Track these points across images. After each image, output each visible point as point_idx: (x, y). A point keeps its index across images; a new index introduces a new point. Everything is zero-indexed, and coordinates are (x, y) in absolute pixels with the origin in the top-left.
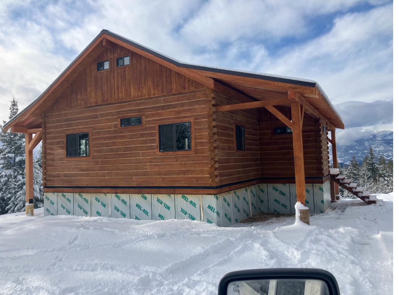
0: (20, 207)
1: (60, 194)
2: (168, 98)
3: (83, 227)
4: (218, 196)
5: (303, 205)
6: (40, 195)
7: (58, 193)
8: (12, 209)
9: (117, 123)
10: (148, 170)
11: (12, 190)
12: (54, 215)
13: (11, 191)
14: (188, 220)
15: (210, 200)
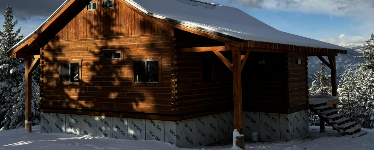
0: (15, 122)
1: (55, 114)
2: (142, 38)
3: (71, 143)
4: (179, 123)
5: (239, 133)
6: (35, 110)
7: (53, 114)
8: (7, 124)
9: (102, 56)
10: (125, 98)
11: (8, 104)
12: (49, 132)
13: (6, 105)
14: (155, 141)
15: (171, 125)
